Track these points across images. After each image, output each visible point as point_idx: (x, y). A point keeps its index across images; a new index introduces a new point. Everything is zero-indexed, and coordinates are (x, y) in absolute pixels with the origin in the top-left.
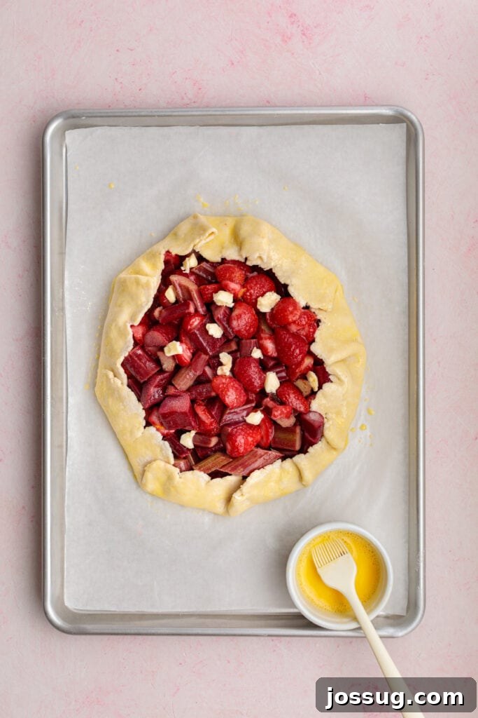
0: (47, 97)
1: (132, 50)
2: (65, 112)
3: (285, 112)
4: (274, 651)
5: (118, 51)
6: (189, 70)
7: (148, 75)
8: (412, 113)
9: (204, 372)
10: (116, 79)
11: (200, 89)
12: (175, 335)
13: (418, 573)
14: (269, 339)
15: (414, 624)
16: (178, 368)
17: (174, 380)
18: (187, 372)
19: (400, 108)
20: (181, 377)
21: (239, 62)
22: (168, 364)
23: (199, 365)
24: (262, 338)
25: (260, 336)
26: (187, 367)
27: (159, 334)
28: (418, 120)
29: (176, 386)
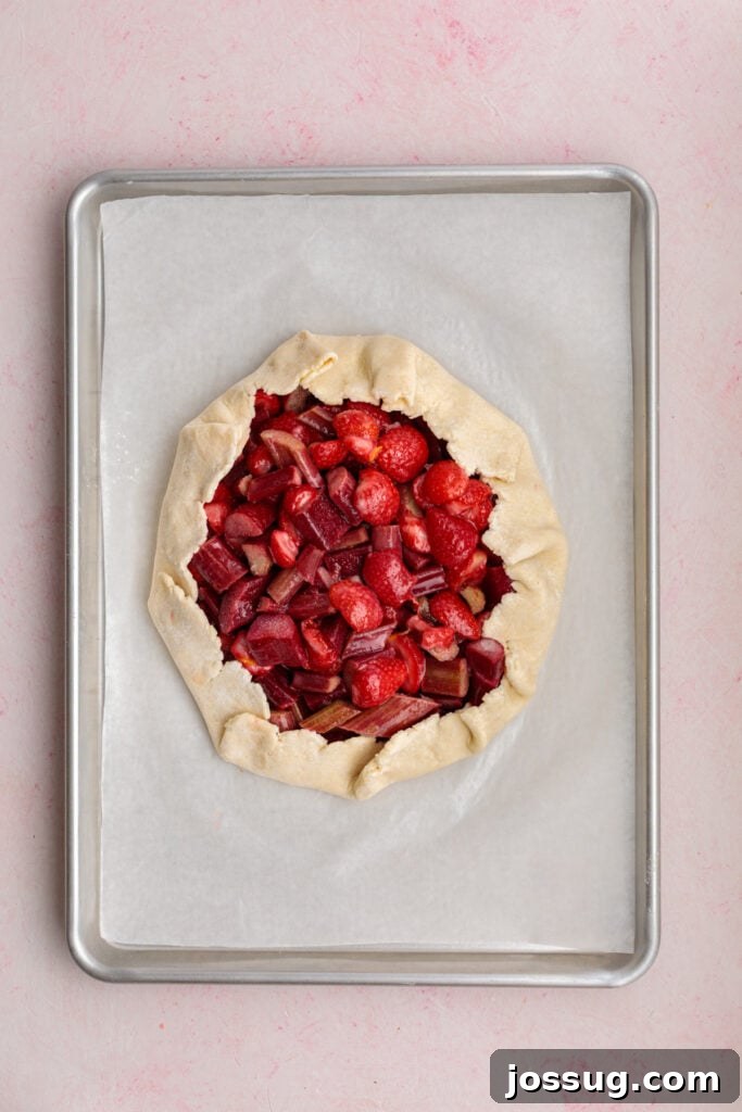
1: (204, 78)
2: (101, 173)
4: (426, 1008)
5: (183, 78)
6: (294, 109)
7: (231, 115)
8: (640, 175)
9: (317, 577)
10: (181, 123)
11: (310, 138)
12: (272, 519)
13: (648, 887)
14: (419, 524)
15: (644, 966)
16: (277, 570)
17: (271, 589)
18: (290, 577)
19: (620, 168)
20: (281, 584)
21: (370, 96)
22: (260, 563)
23: (309, 565)
24: (406, 524)
25: (403, 520)
26: (291, 569)
27: (247, 517)
28: (649, 186)
29: (273, 597)
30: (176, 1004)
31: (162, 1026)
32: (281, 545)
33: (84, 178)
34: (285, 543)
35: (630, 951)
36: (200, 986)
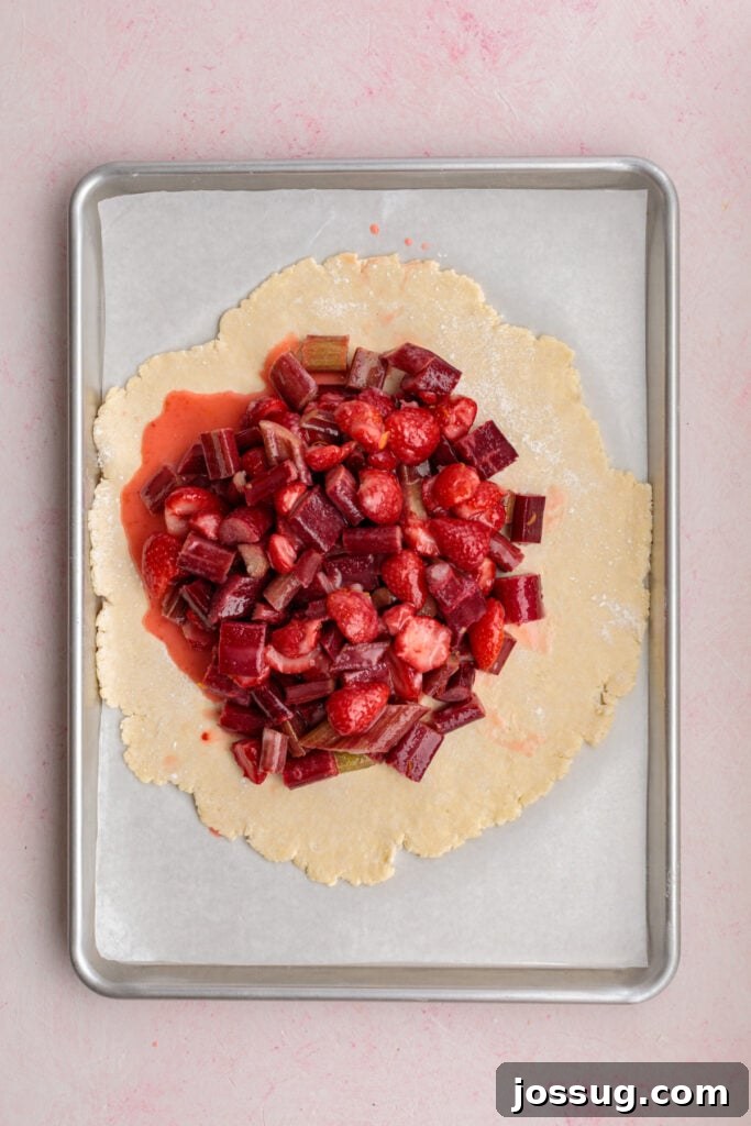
0: (74, 143)
1: (210, 69)
2: (106, 165)
3: (457, 166)
4: (427, 1029)
5: (187, 70)
6: (301, 102)
7: (236, 108)
8: (659, 168)
9: (316, 580)
10: (185, 115)
11: (318, 132)
12: (268, 524)
13: (668, 901)
14: (422, 526)
15: (662, 982)
16: (274, 574)
17: (267, 592)
18: (287, 580)
19: (641, 161)
20: (277, 587)
21: (381, 90)
22: (256, 565)
23: (307, 569)
24: (408, 526)
25: (406, 521)
26: (289, 574)
27: (243, 523)
28: (670, 179)
29: (270, 602)
30: (170, 1022)
31: (155, 1044)
32: (280, 550)
33: (86, 171)
34: (284, 549)
35: (645, 964)
36: (195, 1002)
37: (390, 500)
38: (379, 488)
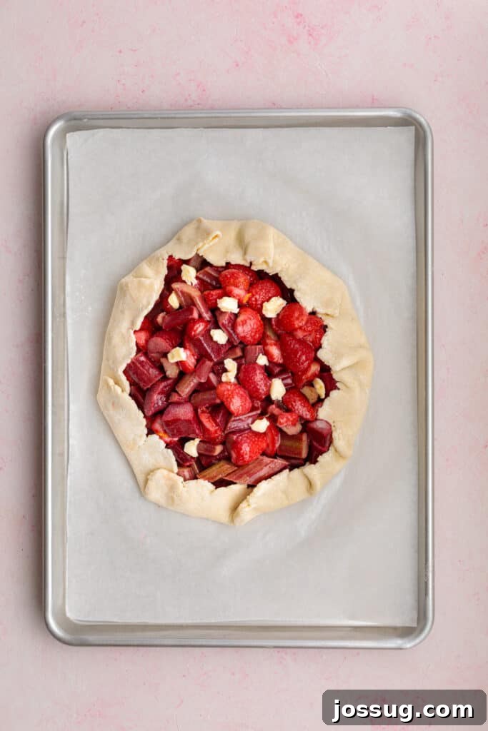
1: (134, 51)
2: (65, 114)
3: (292, 114)
4: (280, 663)
5: (120, 51)
7: (152, 76)
8: (421, 115)
9: (208, 379)
10: (119, 81)
11: (204, 91)
12: (179, 341)
13: (427, 583)
14: (275, 345)
15: (423, 635)
16: (183, 374)
17: (178, 387)
18: (191, 378)
19: (408, 111)
20: (185, 384)
21: (244, 63)
22: (172, 371)
23: (203, 372)
24: (267, 345)
25: (265, 342)
26: (192, 374)
27: (162, 340)
28: (427, 122)
29: (180, 392)
33: (55, 117)
35: (415, 625)
37: (254, 331)
38: (248, 321)
